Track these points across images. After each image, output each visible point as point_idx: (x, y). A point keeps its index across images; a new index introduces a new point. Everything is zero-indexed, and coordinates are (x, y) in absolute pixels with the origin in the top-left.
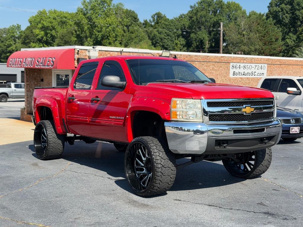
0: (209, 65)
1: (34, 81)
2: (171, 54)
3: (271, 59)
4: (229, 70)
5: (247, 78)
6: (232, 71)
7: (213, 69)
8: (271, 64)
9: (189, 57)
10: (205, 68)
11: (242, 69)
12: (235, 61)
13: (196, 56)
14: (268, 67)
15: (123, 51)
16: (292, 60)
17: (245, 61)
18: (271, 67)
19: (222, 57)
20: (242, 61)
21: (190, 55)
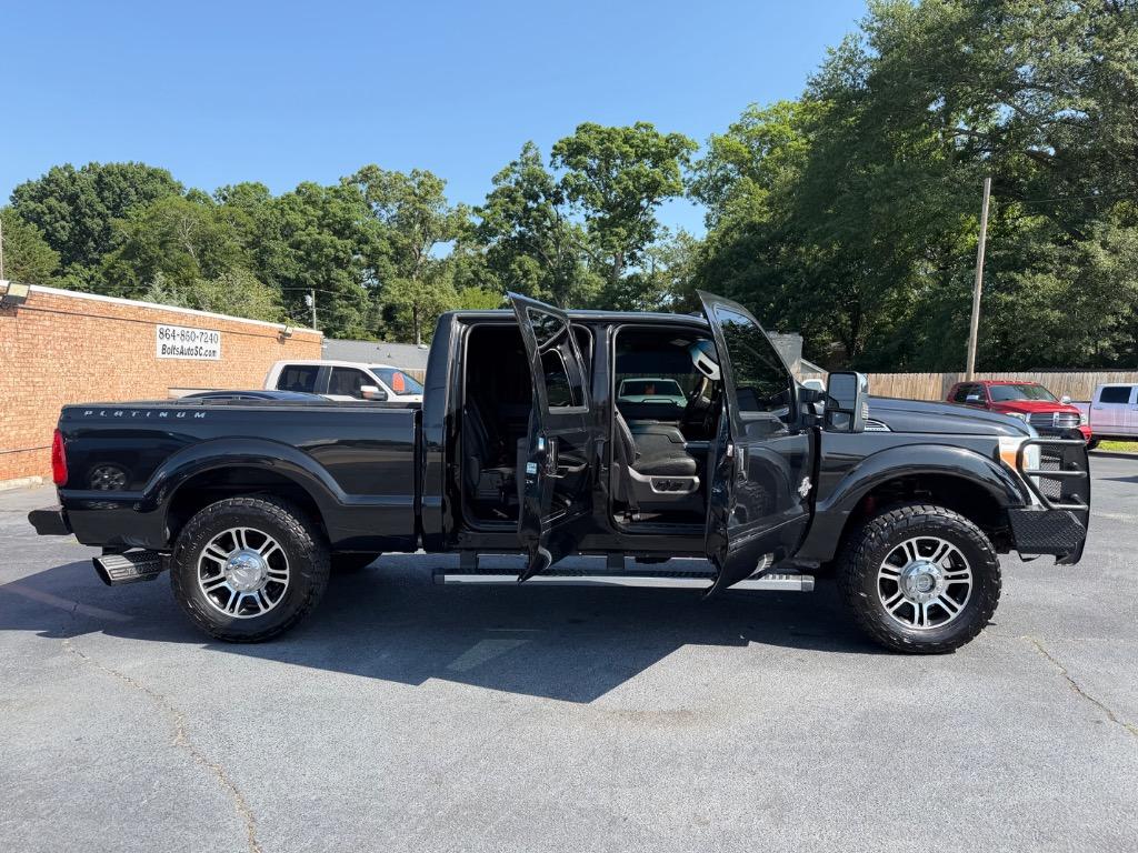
0: (114, 325)
3: (226, 321)
4: (154, 340)
5: (188, 361)
6: (160, 343)
8: (226, 332)
9: (69, 302)
10: (107, 333)
11: (178, 338)
12: (165, 320)
13: (85, 300)
14: (222, 338)
17: (183, 322)
18: (226, 337)
19: (140, 308)
20: (178, 321)
21: (71, 298)
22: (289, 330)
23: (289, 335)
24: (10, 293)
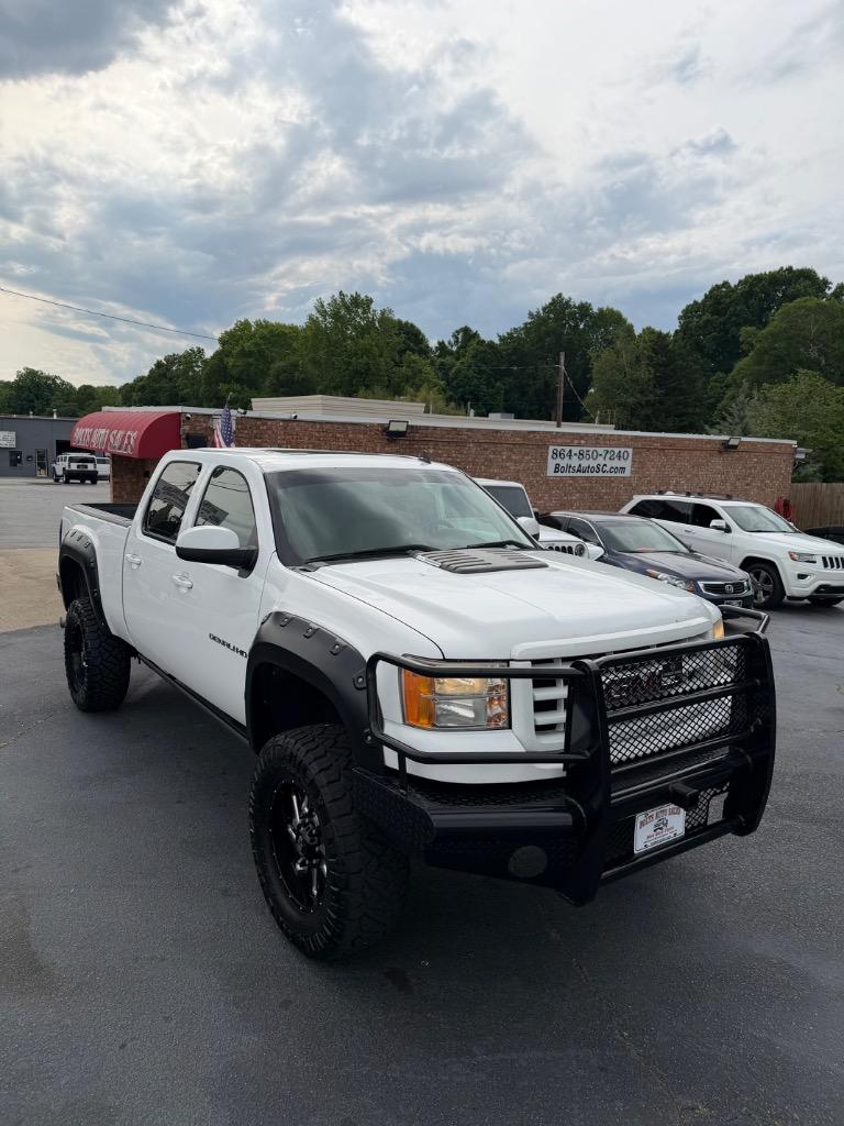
0: (499, 449)
1: (129, 476)
2: (412, 427)
3: (642, 437)
4: (546, 459)
5: (587, 478)
7: (509, 459)
8: (641, 448)
9: (455, 432)
10: (492, 456)
12: (560, 441)
13: (471, 430)
14: (634, 454)
15: (299, 418)
16: (689, 440)
17: (583, 442)
18: (641, 453)
19: (530, 432)
20: (576, 442)
21: (457, 429)
22: (734, 442)
23: (735, 447)
24: (391, 429)
